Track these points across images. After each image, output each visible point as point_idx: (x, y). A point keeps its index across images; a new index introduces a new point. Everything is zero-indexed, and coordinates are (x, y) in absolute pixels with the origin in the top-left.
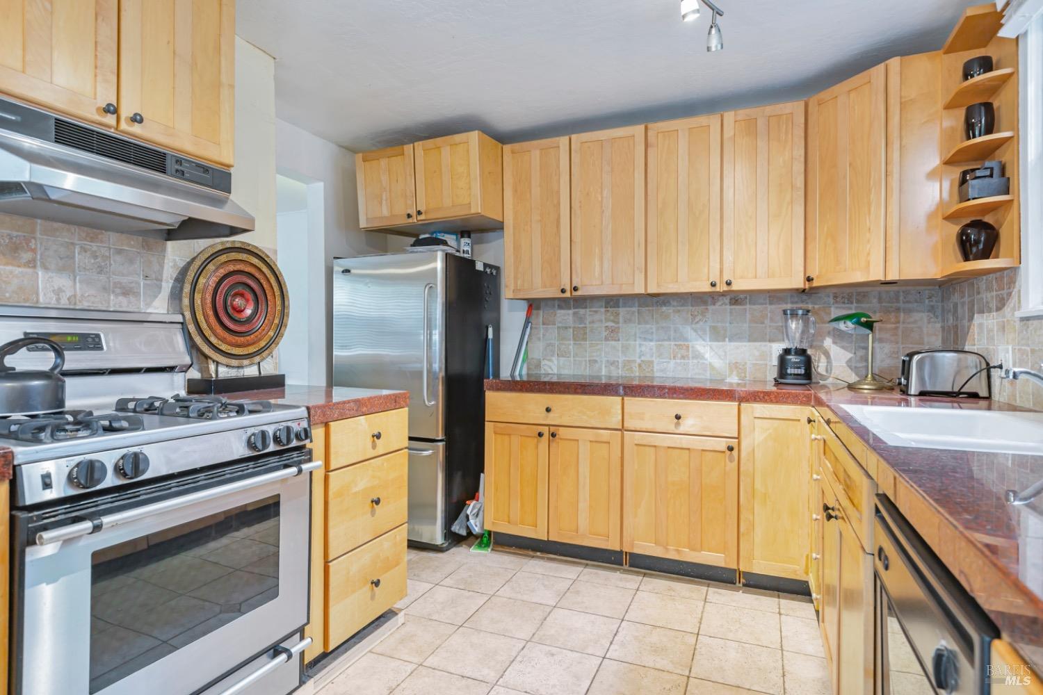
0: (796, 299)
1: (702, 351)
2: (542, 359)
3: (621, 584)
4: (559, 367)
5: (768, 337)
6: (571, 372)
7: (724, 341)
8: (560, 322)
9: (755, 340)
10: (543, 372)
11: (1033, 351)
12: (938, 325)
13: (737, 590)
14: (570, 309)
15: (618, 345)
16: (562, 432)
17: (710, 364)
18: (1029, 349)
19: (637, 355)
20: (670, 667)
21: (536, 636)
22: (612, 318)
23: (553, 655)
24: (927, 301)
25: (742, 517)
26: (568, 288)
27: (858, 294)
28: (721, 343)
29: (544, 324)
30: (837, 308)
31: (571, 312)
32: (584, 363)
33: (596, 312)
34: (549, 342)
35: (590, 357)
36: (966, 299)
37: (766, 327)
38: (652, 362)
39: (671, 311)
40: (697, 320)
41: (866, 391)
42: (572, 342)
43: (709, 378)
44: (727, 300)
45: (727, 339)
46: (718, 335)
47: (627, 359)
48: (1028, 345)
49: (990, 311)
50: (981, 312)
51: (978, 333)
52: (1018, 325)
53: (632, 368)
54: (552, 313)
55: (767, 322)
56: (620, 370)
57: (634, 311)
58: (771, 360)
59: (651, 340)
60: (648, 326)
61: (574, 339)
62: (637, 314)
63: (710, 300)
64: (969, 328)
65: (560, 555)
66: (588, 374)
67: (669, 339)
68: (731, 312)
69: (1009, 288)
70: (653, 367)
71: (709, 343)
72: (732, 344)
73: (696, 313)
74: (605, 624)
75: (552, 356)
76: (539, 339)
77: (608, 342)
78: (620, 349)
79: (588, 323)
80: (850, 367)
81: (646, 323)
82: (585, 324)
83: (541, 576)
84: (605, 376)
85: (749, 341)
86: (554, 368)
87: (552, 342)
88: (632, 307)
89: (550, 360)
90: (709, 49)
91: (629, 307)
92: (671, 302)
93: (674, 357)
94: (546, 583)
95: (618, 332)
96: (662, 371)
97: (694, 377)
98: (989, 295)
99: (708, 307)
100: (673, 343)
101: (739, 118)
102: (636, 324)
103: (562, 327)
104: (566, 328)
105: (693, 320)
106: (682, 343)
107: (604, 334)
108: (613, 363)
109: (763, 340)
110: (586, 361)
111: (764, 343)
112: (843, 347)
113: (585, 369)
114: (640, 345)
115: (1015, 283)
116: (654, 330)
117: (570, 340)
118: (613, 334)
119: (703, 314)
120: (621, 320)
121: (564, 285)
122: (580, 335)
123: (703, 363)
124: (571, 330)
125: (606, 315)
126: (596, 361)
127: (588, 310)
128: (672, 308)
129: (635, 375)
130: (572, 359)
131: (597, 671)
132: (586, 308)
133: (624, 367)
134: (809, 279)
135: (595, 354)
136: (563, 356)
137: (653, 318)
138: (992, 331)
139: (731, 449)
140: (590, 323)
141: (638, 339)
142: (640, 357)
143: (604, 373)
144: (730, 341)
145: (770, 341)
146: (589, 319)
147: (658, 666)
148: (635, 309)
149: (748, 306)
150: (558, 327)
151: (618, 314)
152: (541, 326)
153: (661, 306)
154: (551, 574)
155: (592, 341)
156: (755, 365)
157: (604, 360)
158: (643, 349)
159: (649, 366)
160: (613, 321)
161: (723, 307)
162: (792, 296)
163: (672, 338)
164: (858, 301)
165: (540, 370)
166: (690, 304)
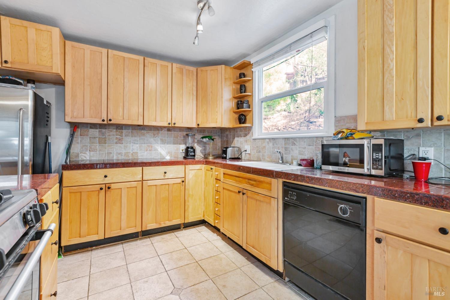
0: (187, 131)
1: (157, 148)
2: (80, 152)
3: (144, 244)
4: (90, 157)
5: (179, 143)
6: (98, 159)
7: (165, 144)
8: (91, 135)
9: (175, 144)
10: (80, 159)
11: (257, 147)
12: (220, 140)
13: (182, 230)
14: (97, 129)
15: (122, 146)
16: (113, 186)
17: (160, 152)
18: (256, 146)
19: (131, 150)
20: (189, 262)
21: (131, 279)
22: (119, 134)
23: (147, 282)
24: (218, 133)
25: (186, 204)
26: (106, 119)
27: (203, 130)
28: (164, 145)
29: (81, 135)
30: (198, 134)
31: (97, 130)
32: (105, 154)
33: (111, 131)
34: (84, 144)
35: (108, 151)
36: (232, 133)
37: (178, 140)
38: (138, 153)
39: (145, 132)
40: (155, 136)
41: (211, 159)
42: (98, 145)
43: (159, 158)
44: (166, 129)
45: (166, 144)
46: (163, 142)
47: (126, 152)
48: (255, 145)
49: (241, 137)
50: (238, 137)
51: (237, 143)
52: (252, 141)
53: (128, 155)
54: (86, 130)
55: (179, 137)
56: (123, 157)
57: (130, 132)
58: (180, 151)
59: (137, 144)
60: (136, 138)
61: (99, 143)
62: (131, 133)
63: (160, 129)
64: (233, 141)
65: (109, 243)
66: (107, 159)
67: (145, 144)
68: (167, 134)
69: (249, 131)
70: (138, 155)
71: (160, 145)
72: (168, 145)
73: (155, 134)
74: (154, 260)
75: (87, 151)
76: (78, 143)
77: (117, 145)
78: (123, 147)
79: (107, 136)
80: (201, 152)
81: (135, 137)
82: (105, 136)
83: (106, 256)
84: (116, 159)
85: (173, 144)
86: (86, 157)
87: (86, 144)
88: (128, 130)
89: (85, 153)
90: (194, 43)
91: (127, 130)
92: (146, 129)
93: (147, 151)
94: (112, 257)
95: (122, 140)
96: (142, 156)
97: (154, 158)
98: (241, 133)
99: (160, 132)
100: (146, 145)
101: (177, 66)
102: (131, 137)
103: (93, 137)
104: (95, 138)
105: (154, 136)
106: (150, 145)
107: (115, 141)
108: (120, 154)
109: (177, 144)
110: (106, 153)
111: (177, 145)
112: (199, 146)
113: (105, 157)
114: (132, 146)
115: (251, 130)
116: (138, 140)
117: (97, 143)
118: (120, 141)
119: (158, 134)
120: (124, 135)
121: (103, 118)
122: (103, 141)
123: (158, 152)
124: (98, 139)
125: (116, 132)
126: (111, 153)
127: (107, 130)
128: (146, 131)
129: (130, 158)
130: (98, 152)
131: (169, 277)
132: (106, 129)
133: (125, 155)
134: (198, 125)
135: (111, 150)
136: (93, 151)
137: (138, 135)
138: (242, 142)
139: (183, 182)
140: (108, 136)
141: (131, 143)
142: (132, 151)
143: (115, 158)
144: (167, 144)
145: (180, 144)
146: (107, 134)
147: (186, 264)
148: (130, 131)
149: (173, 132)
150: (90, 137)
151: (122, 133)
152: (79, 136)
153: (142, 130)
154: (109, 253)
155: (109, 144)
156: (175, 152)
157: (115, 152)
158: (134, 147)
159: (136, 154)
160: (120, 135)
161: (165, 132)
162: (186, 130)
163: (146, 143)
164: (203, 132)
165: (79, 158)
166: (153, 130)
